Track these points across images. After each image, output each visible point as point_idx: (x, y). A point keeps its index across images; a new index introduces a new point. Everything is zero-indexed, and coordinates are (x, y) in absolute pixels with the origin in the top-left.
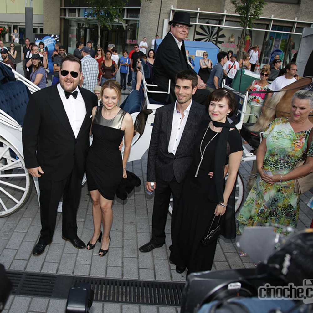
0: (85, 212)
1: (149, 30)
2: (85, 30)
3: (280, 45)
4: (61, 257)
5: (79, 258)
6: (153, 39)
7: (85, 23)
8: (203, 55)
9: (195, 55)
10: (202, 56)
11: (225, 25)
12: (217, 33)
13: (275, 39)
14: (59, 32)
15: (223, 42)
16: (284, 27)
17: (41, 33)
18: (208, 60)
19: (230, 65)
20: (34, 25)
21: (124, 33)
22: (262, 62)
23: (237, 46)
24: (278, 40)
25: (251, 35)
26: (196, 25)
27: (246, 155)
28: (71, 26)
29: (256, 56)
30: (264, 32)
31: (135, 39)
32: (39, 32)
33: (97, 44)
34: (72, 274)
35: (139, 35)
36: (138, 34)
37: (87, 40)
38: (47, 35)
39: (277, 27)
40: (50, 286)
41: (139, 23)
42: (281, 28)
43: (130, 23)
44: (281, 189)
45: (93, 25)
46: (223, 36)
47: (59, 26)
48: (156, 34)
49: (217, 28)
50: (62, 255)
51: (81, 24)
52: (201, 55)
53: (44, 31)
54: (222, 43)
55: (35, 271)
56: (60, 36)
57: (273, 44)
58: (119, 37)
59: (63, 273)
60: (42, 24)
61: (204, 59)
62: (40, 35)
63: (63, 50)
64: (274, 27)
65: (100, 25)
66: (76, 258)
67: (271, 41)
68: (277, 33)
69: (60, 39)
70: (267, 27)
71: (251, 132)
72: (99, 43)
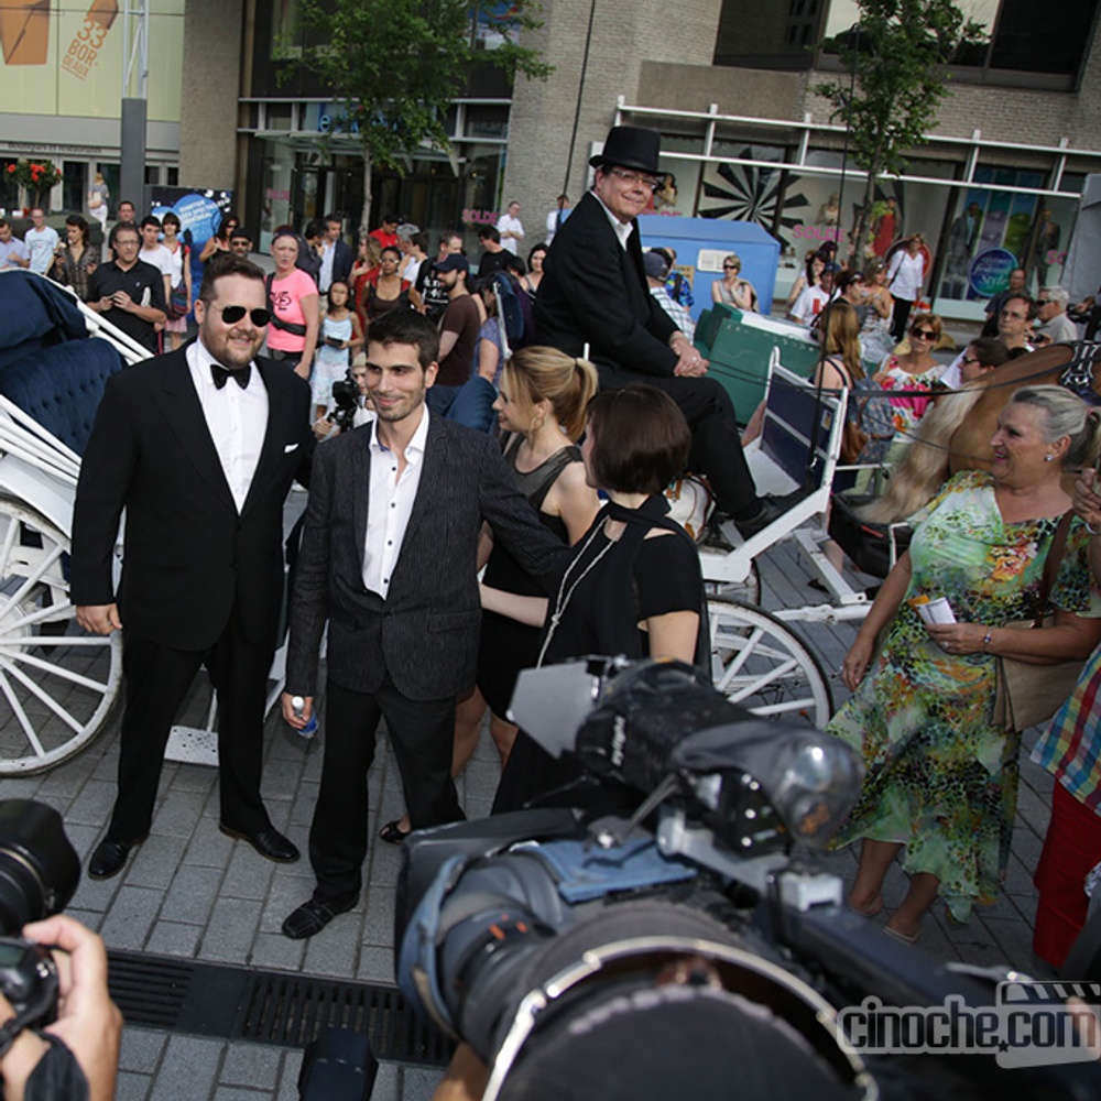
0: (297, 773)
1: (539, 177)
2: (321, 175)
3: (1004, 234)
4: (212, 909)
5: (269, 915)
6: (552, 210)
7: (319, 152)
8: (725, 267)
9: (696, 265)
10: (722, 271)
11: (806, 164)
12: (779, 191)
13: (985, 212)
14: (231, 179)
15: (800, 222)
16: (1019, 173)
17: (169, 183)
18: (742, 284)
19: (816, 302)
20: (148, 155)
21: (453, 187)
22: (939, 290)
23: (850, 235)
24: (997, 216)
25: (900, 199)
26: (703, 163)
27: (843, 601)
28: (272, 160)
29: (914, 271)
30: (948, 191)
31: (491, 210)
32: (163, 181)
33: (359, 224)
34: (244, 963)
35: (504, 195)
36: (501, 190)
37: (328, 211)
38: (191, 192)
39: (995, 171)
40: (171, 995)
41: (504, 155)
42: (1008, 176)
43: (476, 153)
44: (939, 705)
45: (349, 157)
46: (800, 201)
47: (232, 162)
48: (561, 192)
49: (777, 175)
50: (215, 901)
51: (306, 154)
52: (715, 265)
53: (180, 177)
54: (796, 227)
55: (125, 946)
56: (234, 196)
57: (981, 232)
58: (435, 200)
59: (217, 958)
60: (177, 152)
61: (726, 279)
62: (168, 189)
63: (244, 244)
64: (983, 173)
65: (371, 158)
66: (260, 915)
67: (971, 221)
68: (995, 192)
69: (233, 204)
70: (959, 171)
71: (863, 524)
72: (365, 221)
